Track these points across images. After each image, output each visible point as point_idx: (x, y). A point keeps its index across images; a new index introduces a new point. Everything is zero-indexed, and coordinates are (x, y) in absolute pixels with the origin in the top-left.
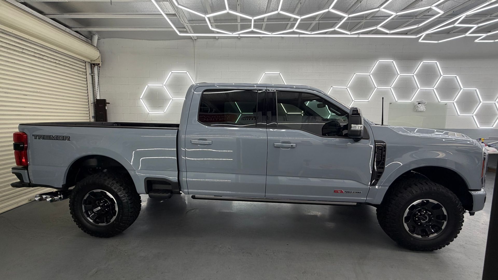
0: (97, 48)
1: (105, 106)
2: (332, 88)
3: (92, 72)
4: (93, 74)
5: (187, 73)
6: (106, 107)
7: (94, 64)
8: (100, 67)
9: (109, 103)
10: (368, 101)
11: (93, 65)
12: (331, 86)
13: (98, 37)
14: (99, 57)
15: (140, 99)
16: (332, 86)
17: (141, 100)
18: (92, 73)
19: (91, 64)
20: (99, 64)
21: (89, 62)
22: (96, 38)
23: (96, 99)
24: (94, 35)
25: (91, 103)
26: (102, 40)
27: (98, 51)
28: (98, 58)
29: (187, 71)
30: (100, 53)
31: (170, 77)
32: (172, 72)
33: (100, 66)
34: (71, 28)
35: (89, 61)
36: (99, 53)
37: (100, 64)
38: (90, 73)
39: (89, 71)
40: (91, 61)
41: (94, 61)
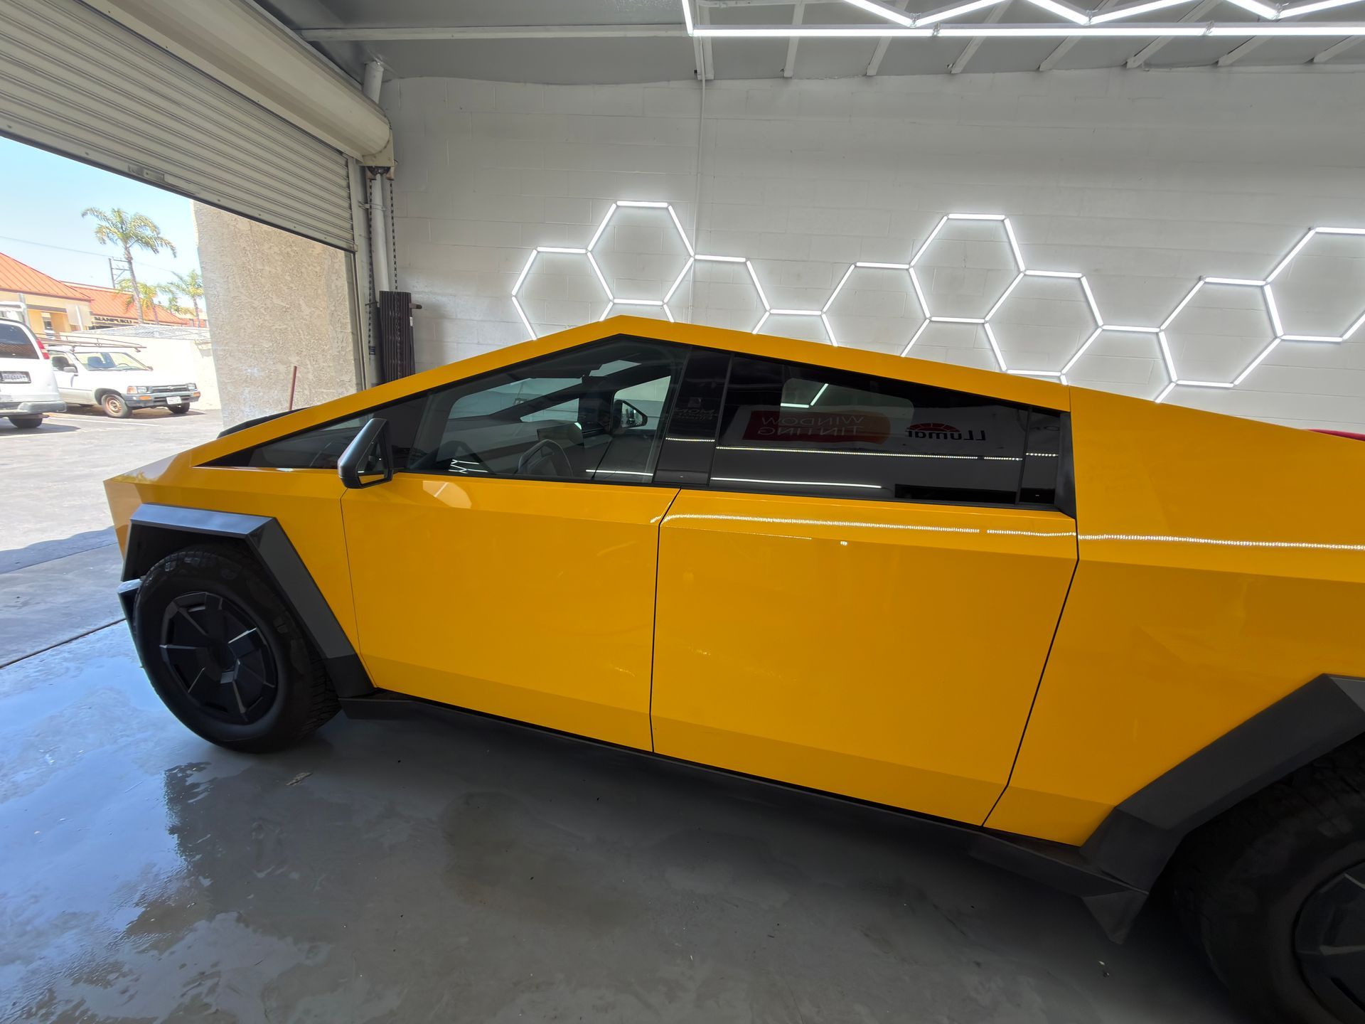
0: (382, 108)
1: (408, 313)
2: (1201, 283)
3: (367, 199)
4: (367, 206)
5: (670, 208)
6: (411, 318)
7: (371, 169)
8: (390, 179)
9: (419, 307)
10: (1339, 340)
11: (368, 173)
12: (1198, 276)
13: (385, 70)
14: (388, 141)
15: (511, 296)
16: (1200, 279)
17: (514, 299)
18: (367, 203)
19: (363, 170)
20: (387, 169)
21: (357, 161)
22: (377, 72)
23: (382, 293)
24: (374, 60)
25: (366, 305)
26: (396, 84)
27: (385, 119)
28: (385, 147)
29: (670, 204)
30: (390, 129)
31: (610, 224)
32: (620, 203)
33: (393, 177)
34: (302, 29)
35: (357, 155)
36: (388, 127)
37: (392, 170)
38: (360, 202)
39: (357, 195)
40: (363, 156)
41: (374, 156)
